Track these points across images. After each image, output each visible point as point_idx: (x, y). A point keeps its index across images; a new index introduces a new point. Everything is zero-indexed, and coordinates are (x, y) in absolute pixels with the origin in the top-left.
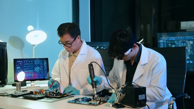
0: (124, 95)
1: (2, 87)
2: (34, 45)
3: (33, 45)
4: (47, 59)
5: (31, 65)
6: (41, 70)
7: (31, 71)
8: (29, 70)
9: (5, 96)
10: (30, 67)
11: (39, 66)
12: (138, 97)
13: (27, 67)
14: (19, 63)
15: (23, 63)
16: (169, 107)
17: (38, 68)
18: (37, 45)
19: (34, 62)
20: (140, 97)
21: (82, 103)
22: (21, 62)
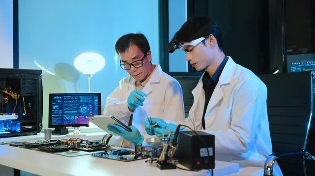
0: (175, 148)
1: (34, 135)
2: (89, 75)
3: (87, 75)
4: (99, 95)
5: (74, 103)
6: (90, 111)
7: (75, 112)
8: (71, 111)
9: (17, 146)
10: (74, 106)
11: (86, 104)
12: (199, 152)
13: (69, 105)
14: (57, 99)
15: (63, 100)
16: (265, 172)
17: (85, 108)
18: (93, 75)
19: (79, 99)
20: (202, 152)
21: (110, 157)
22: (59, 99)
